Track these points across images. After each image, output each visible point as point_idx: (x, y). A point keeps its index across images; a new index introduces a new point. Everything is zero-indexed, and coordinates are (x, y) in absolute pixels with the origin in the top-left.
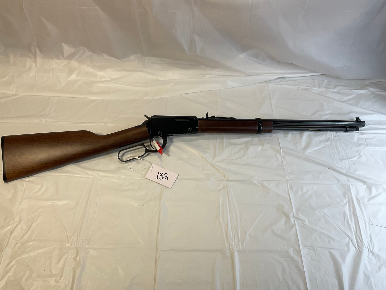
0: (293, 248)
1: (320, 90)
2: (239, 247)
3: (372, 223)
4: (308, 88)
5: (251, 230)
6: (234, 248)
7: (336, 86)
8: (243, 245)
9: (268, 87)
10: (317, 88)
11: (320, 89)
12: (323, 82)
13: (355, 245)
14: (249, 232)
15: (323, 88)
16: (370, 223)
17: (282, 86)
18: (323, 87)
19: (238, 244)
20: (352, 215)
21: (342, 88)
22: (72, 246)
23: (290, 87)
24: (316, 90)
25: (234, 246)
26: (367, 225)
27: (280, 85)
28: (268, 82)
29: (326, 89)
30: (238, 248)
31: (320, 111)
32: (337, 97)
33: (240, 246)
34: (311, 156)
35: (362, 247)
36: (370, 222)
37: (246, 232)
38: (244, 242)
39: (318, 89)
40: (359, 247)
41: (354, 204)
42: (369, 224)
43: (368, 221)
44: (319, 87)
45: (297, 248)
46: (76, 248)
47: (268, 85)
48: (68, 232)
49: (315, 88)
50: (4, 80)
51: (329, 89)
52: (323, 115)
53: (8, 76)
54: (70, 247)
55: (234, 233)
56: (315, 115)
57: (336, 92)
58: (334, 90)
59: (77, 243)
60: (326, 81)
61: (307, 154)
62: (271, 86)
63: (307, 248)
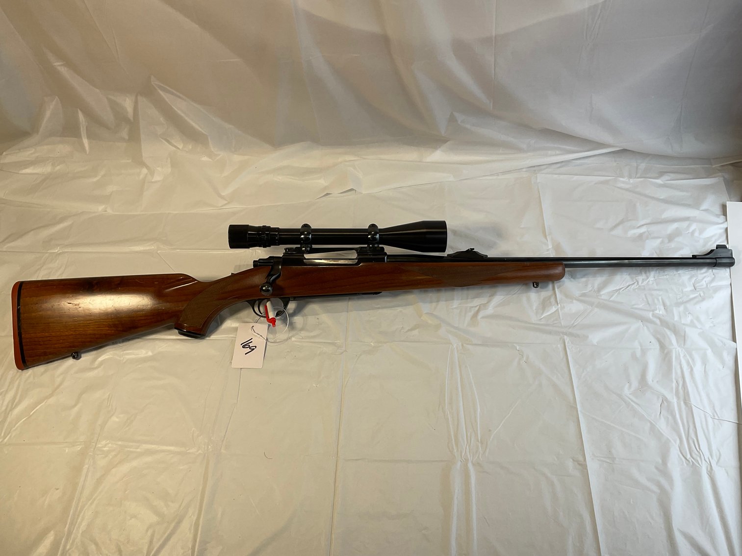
0: (573, 460)
1: (631, 182)
2: (478, 457)
3: (718, 417)
4: (610, 180)
5: (499, 428)
6: (469, 456)
7: (661, 174)
8: (484, 452)
9: (536, 177)
10: (627, 178)
11: (631, 180)
12: (637, 167)
13: (686, 454)
14: (496, 432)
16: (714, 416)
17: (562, 177)
18: (638, 175)
19: (477, 452)
20: (682, 403)
21: (673, 176)
22: (200, 452)
23: (576, 177)
24: (624, 182)
25: (468, 453)
26: (710, 420)
27: (557, 176)
28: (535, 169)
29: (643, 179)
30: (475, 459)
31: (630, 220)
32: (663, 194)
33: (479, 454)
34: (611, 299)
35: (699, 459)
36: (715, 414)
37: (490, 430)
38: (486, 448)
39: (627, 180)
40: (693, 458)
41: (686, 383)
42: (713, 418)
43: (712, 415)
44: (630, 177)
45: (581, 459)
46: (206, 455)
47: (535, 175)
48: (193, 429)
49: (621, 179)
50: (95, 180)
51: (650, 179)
52: (634, 228)
53: (102, 173)
54: (198, 453)
55: (469, 434)
56: (620, 227)
57: (662, 184)
58: (659, 181)
59: (208, 447)
60: (643, 166)
61: (602, 297)
62: (541, 177)
63: (598, 460)
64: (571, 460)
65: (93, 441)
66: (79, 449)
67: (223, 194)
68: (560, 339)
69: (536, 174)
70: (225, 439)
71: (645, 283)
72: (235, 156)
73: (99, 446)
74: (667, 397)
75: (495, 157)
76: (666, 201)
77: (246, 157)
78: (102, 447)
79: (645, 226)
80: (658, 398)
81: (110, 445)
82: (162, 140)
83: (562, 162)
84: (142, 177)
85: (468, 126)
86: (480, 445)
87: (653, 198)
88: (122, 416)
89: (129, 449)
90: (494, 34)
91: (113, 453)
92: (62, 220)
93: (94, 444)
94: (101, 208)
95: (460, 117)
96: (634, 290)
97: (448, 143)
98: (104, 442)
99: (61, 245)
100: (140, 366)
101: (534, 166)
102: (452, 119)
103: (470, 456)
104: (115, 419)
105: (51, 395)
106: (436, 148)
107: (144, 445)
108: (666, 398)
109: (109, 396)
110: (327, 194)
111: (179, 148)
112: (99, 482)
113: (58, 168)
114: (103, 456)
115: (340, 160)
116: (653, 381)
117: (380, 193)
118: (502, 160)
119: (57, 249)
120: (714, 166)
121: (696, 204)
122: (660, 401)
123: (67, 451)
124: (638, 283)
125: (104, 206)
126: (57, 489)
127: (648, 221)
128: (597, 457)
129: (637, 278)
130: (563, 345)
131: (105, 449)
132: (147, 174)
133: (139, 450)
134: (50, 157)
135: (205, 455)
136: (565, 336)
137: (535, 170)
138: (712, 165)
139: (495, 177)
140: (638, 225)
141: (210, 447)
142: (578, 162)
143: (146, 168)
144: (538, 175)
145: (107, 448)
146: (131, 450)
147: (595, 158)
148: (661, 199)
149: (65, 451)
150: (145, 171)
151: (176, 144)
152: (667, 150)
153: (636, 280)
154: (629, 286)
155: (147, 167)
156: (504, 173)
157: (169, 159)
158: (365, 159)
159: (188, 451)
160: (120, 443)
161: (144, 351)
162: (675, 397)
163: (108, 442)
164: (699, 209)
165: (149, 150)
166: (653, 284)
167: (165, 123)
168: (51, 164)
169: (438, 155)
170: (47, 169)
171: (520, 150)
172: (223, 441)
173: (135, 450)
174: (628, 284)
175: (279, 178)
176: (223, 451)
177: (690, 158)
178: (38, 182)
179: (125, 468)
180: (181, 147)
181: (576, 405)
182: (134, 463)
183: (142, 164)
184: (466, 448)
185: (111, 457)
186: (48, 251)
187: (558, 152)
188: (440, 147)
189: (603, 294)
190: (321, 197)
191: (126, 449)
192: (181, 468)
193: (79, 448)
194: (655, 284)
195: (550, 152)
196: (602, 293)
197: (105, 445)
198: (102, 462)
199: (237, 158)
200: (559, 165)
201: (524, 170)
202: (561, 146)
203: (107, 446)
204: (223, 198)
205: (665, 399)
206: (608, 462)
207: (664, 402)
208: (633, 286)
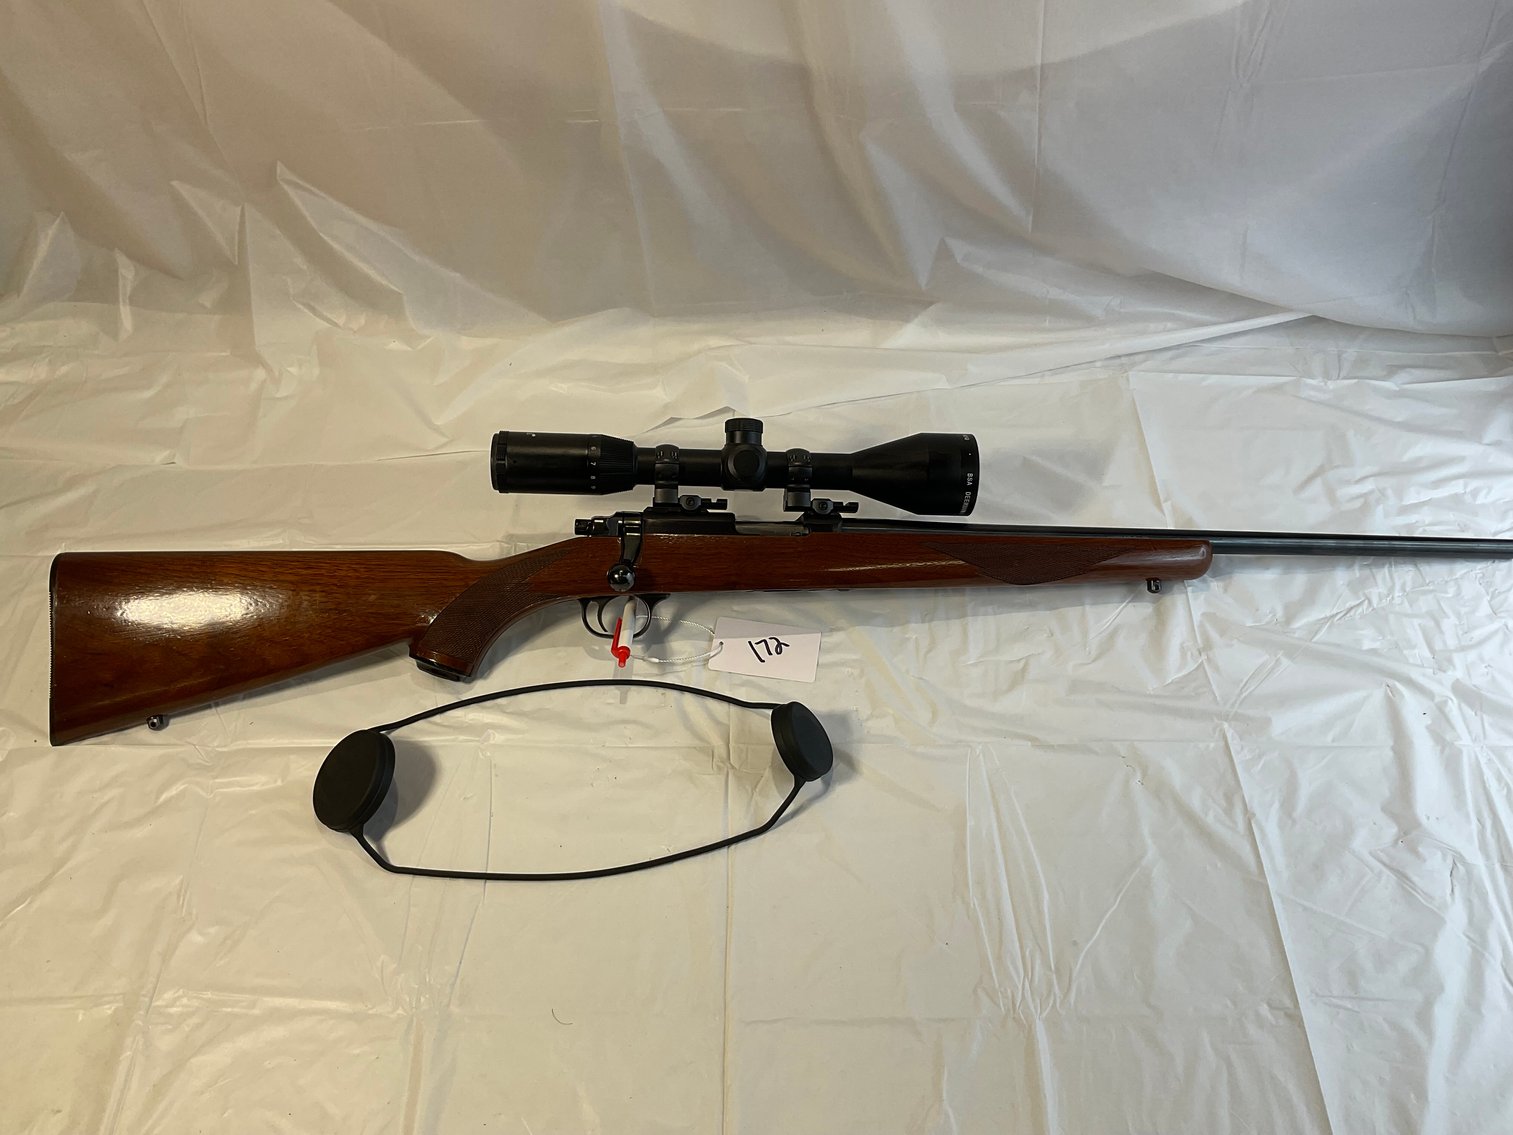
0: (1269, 1005)
1: (1331, 387)
2: (1054, 1006)
4: (1286, 383)
5: (1095, 937)
6: (1032, 1006)
7: (1392, 370)
8: (1066, 994)
9: (1128, 380)
10: (1320, 379)
11: (1329, 382)
12: (1339, 356)
14: (1089, 946)
15: (1341, 376)
17: (1182, 377)
18: (1344, 373)
19: (1049, 995)
20: (1497, 867)
21: (1417, 373)
22: (400, 1011)
23: (1213, 379)
24: (1314, 388)
25: (1030, 1000)
27: (1171, 375)
28: (1124, 361)
29: (1356, 380)
30: (1048, 1009)
31: (1337, 467)
32: (1399, 412)
34: (1315, 640)
37: (1075, 943)
38: (1070, 985)
39: (1322, 384)
41: (1500, 822)
44: (1327, 376)
46: (415, 1019)
47: (1125, 375)
48: (382, 956)
49: (1310, 381)
50: (148, 394)
51: (1368, 381)
52: (1348, 482)
53: (164, 379)
54: (393, 1016)
55: (1027, 953)
56: (1318, 482)
57: (1395, 391)
58: (1389, 385)
59: (419, 1000)
60: (1352, 351)
61: (1296, 635)
62: (1138, 381)
63: (1326, 1004)
64: (1265, 1006)
65: (144, 992)
66: (109, 1012)
67: (439, 423)
68: (1214, 730)
69: (1126, 372)
70: (458, 981)
71: (1385, 602)
72: (464, 338)
73: (159, 1003)
74: (1464, 854)
75: (1037, 338)
76: (1409, 427)
77: (489, 341)
78: (167, 1006)
79: (1372, 479)
80: (1444, 856)
81: (185, 1001)
82: (300, 306)
83: (1179, 347)
84: (254, 386)
85: (979, 269)
86: (1054, 976)
87: (1380, 420)
88: (212, 930)
89: (229, 1010)
90: (1039, 62)
91: (195, 1020)
92: (72, 483)
93: (147, 999)
94: (160, 457)
95: (959, 248)
96: (1363, 616)
97: (932, 307)
98: (168, 995)
99: (69, 538)
100: (253, 812)
101: (1119, 357)
102: (944, 254)
103: (1035, 1008)
104: (196, 938)
105: (43, 886)
106: (907, 320)
107: (266, 999)
108: (1461, 855)
109: (182, 882)
110: (673, 420)
111: (336, 325)
112: (158, 1091)
113: (64, 369)
114: (170, 1027)
115: (696, 346)
116: (1428, 818)
117: (788, 416)
118: (1051, 343)
119: (60, 547)
120: (1500, 354)
121: (1473, 432)
122: (1450, 861)
123: (80, 1018)
124: (1370, 603)
125: (168, 452)
126: (59, 1111)
127: (1375, 469)
128: (1323, 996)
129: (1366, 591)
130: (1222, 744)
131: (173, 1010)
132: (265, 381)
133: (256, 1012)
134: (44, 346)
135: (412, 1021)
136: (1226, 725)
137: (1122, 365)
138: (1496, 351)
139: (1037, 381)
140: (1358, 477)
141: (422, 999)
142: (1215, 346)
143: (263, 366)
144: (1130, 373)
145: (180, 1009)
146: (236, 1010)
147: (1248, 338)
148: (1399, 423)
149: (77, 1017)
150: (260, 374)
151: (329, 316)
152: (1405, 318)
153: (1364, 594)
154: (1352, 608)
155: (265, 365)
156: (1054, 371)
157: (315, 347)
158: (751, 344)
159: (370, 1012)
160: (208, 995)
161: (263, 778)
162: (1479, 853)
163: (181, 992)
164: (1480, 443)
165: (271, 328)
166: (1402, 603)
167: (305, 267)
168: (47, 360)
169: (911, 335)
170: (36, 373)
171: (1089, 320)
172: (453, 984)
173: (244, 1011)
174: (1348, 605)
175: (562, 388)
176: (455, 1009)
177: (1452, 337)
178: (16, 401)
179: (219, 1057)
180: (341, 321)
181: (1265, 878)
182: (244, 1042)
183: (257, 360)
184: (1023, 984)
185: (187, 1029)
186: (40, 554)
187: (1169, 325)
188: (916, 316)
189: (1299, 628)
190: (657, 428)
191: (224, 1009)
192: (357, 1051)
193: (108, 1010)
194: (1406, 604)
195: (1152, 326)
196: (1297, 624)
197: (173, 1000)
198: (165, 1043)
199: (467, 343)
200: (1170, 354)
201: (1098, 364)
202: (1178, 312)
203: (178, 1003)
204: (437, 429)
205: (1458, 859)
206: (1348, 1009)
207: (1458, 865)
208: (1360, 610)
